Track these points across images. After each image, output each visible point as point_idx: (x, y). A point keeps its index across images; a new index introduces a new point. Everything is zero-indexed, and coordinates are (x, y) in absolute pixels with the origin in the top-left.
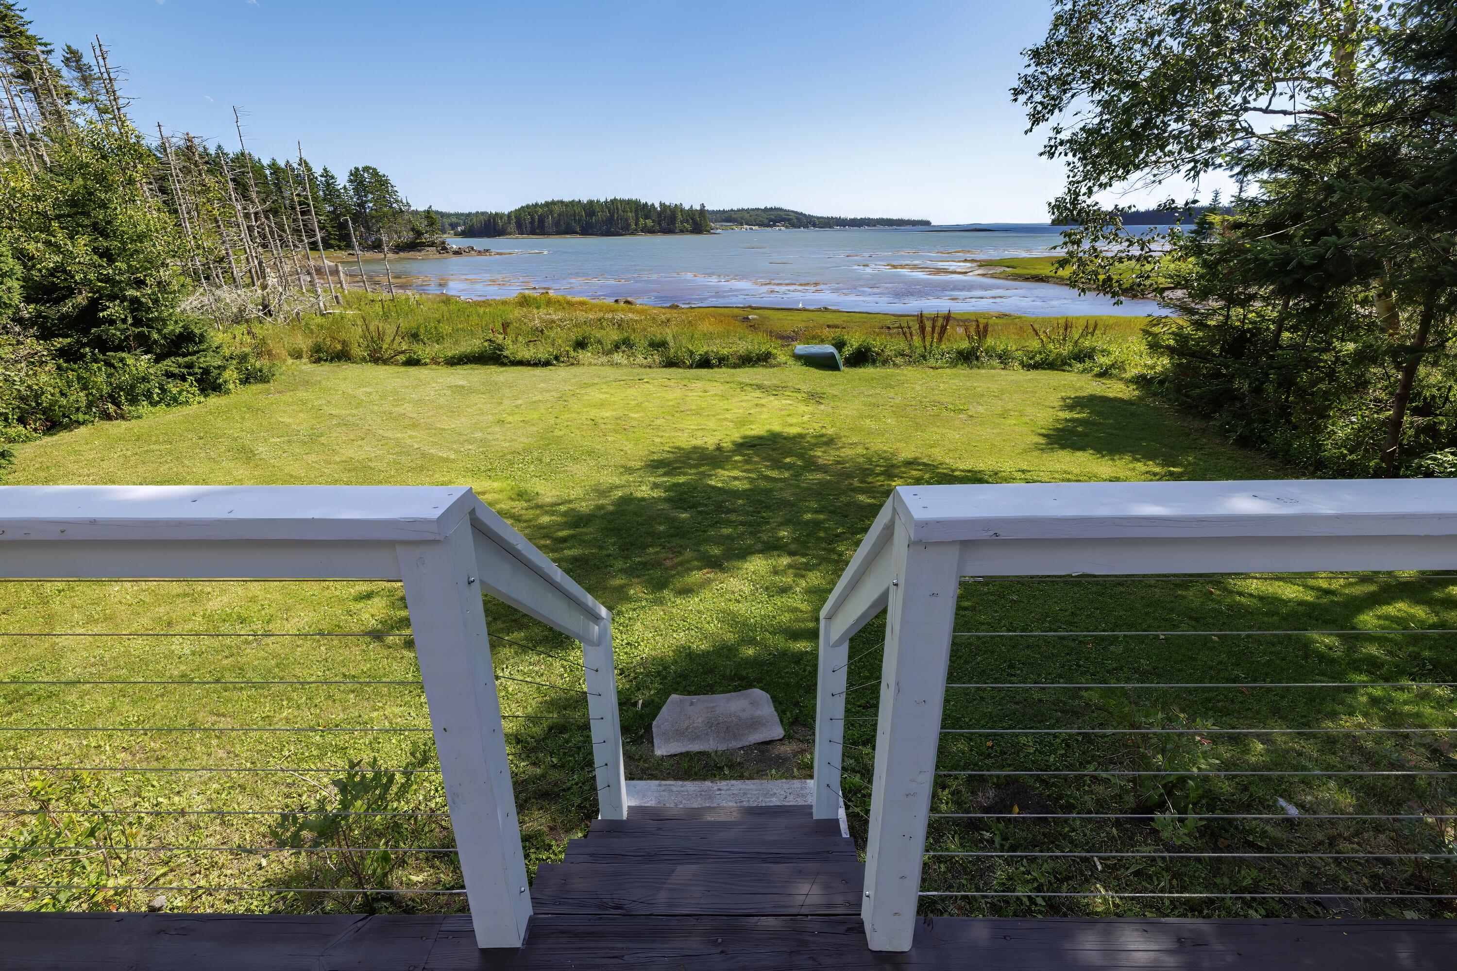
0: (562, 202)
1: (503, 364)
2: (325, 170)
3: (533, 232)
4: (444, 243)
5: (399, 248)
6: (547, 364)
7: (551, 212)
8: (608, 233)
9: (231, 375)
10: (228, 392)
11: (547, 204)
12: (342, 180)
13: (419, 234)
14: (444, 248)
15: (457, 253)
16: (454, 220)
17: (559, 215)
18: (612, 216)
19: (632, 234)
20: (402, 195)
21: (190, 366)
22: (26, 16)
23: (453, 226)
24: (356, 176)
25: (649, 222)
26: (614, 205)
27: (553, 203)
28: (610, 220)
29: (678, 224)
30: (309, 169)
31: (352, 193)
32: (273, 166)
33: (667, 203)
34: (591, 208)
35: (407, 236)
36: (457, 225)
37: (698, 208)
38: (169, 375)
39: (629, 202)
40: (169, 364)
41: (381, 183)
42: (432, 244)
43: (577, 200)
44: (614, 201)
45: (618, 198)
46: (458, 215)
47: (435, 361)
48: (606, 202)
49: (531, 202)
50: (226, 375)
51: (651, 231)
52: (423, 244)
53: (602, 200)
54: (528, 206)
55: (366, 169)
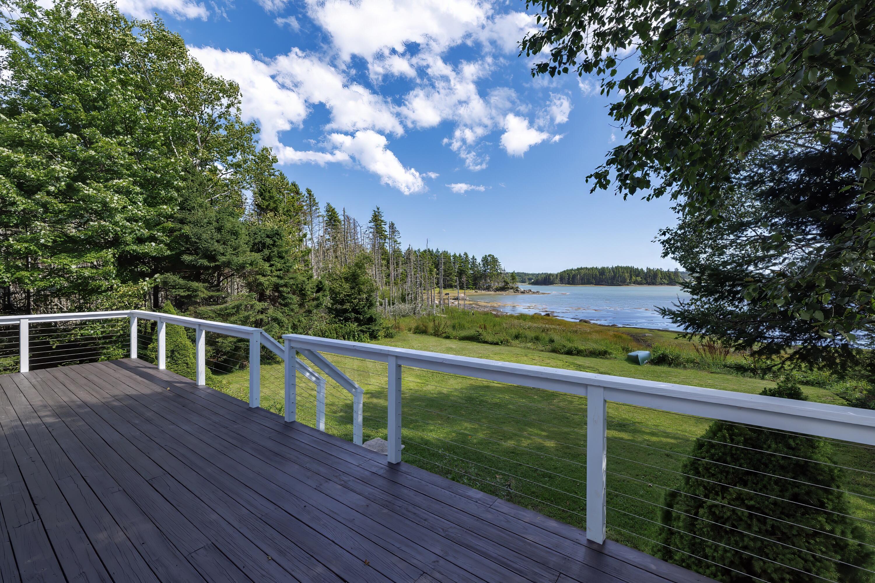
0: (586, 268)
1: (480, 342)
2: (473, 257)
3: (569, 283)
4: (517, 288)
5: (497, 290)
6: (497, 344)
7: (580, 274)
8: (612, 284)
9: (381, 333)
10: (378, 340)
11: (578, 269)
12: (479, 260)
13: (507, 283)
14: (517, 290)
15: (523, 293)
16: (531, 277)
17: (584, 275)
18: (615, 275)
19: (628, 285)
20: (503, 267)
21: (369, 329)
22: (383, 215)
23: (530, 279)
24: (485, 259)
25: (639, 279)
26: (617, 270)
27: (581, 269)
28: (614, 278)
29: (659, 280)
30: (467, 256)
31: (482, 266)
32: (455, 256)
33: (652, 268)
34: (603, 271)
35: (501, 284)
36: (532, 279)
37: (673, 270)
38: (362, 331)
39: (627, 268)
40: (363, 328)
41: (495, 261)
42: (512, 288)
43: (595, 267)
44: (617, 268)
45: (620, 265)
46: (533, 275)
47: (455, 338)
48: (613, 268)
49: (570, 268)
50: (379, 333)
51: (640, 283)
52: (508, 288)
53: (610, 267)
54: (567, 270)
55: (489, 256)
